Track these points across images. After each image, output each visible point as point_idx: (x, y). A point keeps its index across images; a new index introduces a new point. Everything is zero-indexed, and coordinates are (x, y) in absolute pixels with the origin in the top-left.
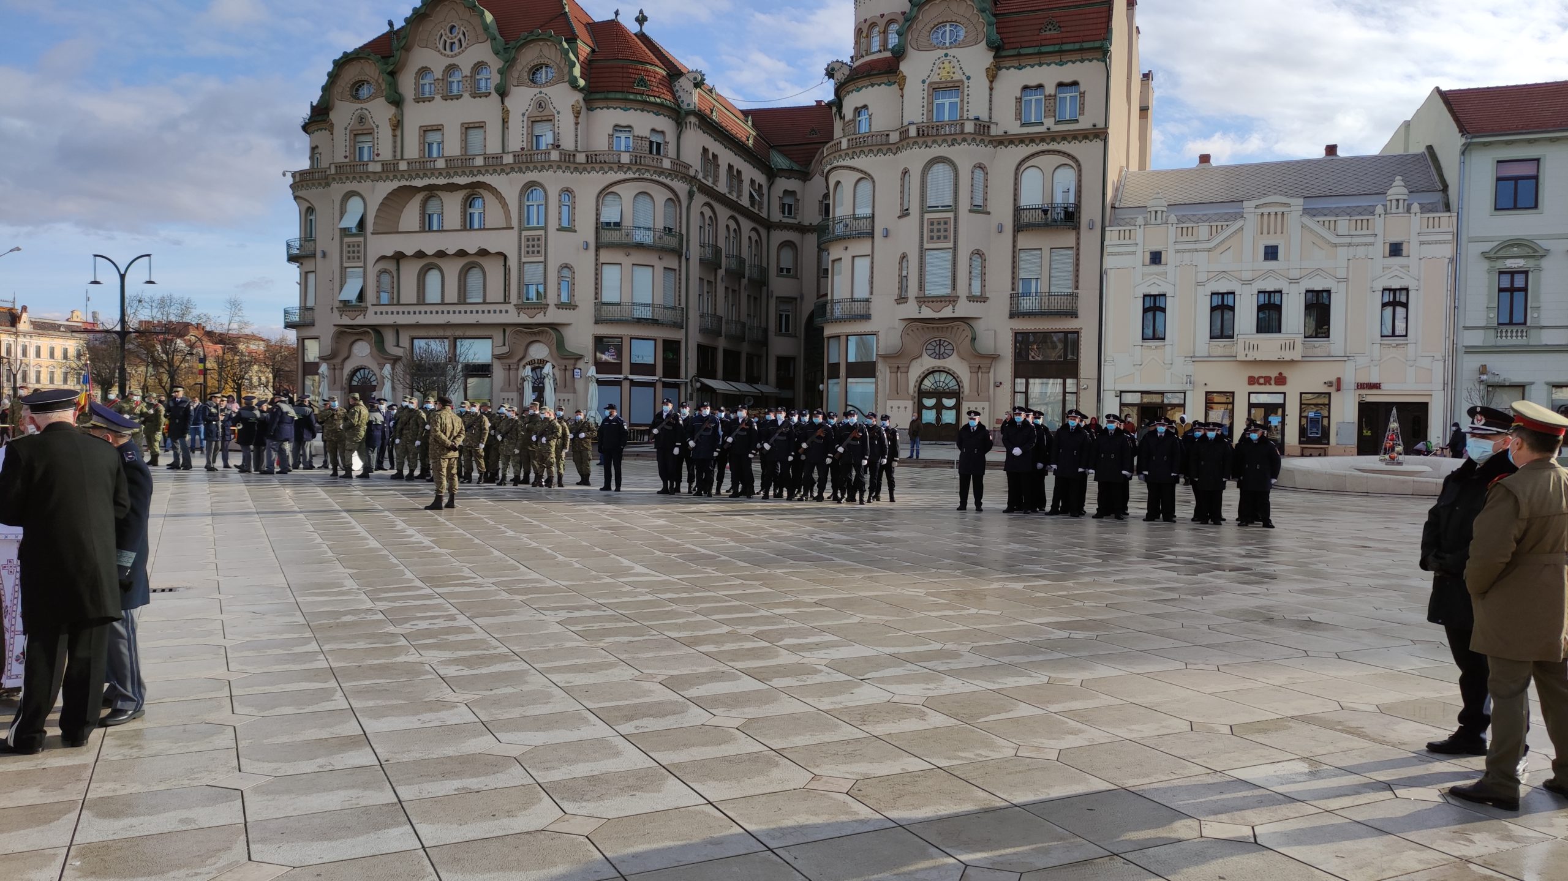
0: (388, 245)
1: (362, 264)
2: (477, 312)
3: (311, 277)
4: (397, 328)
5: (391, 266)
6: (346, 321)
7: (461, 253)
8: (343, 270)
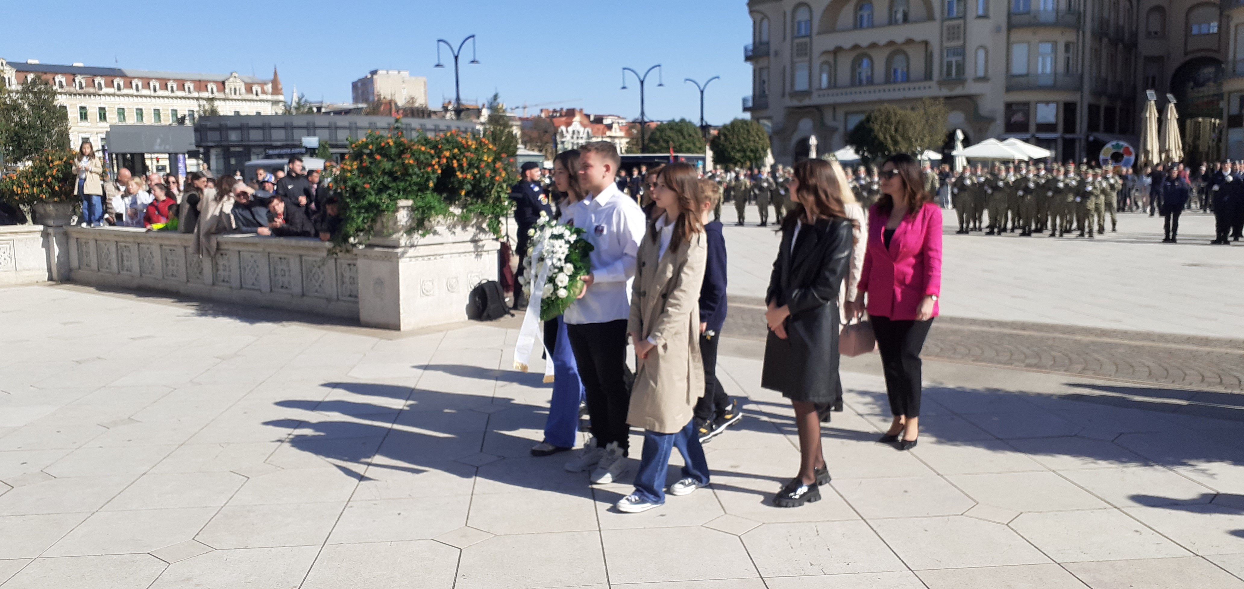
0: (830, 42)
1: (807, 58)
2: (904, 89)
3: (765, 72)
4: (834, 107)
5: (830, 58)
6: (795, 103)
7: (891, 43)
8: (793, 64)
